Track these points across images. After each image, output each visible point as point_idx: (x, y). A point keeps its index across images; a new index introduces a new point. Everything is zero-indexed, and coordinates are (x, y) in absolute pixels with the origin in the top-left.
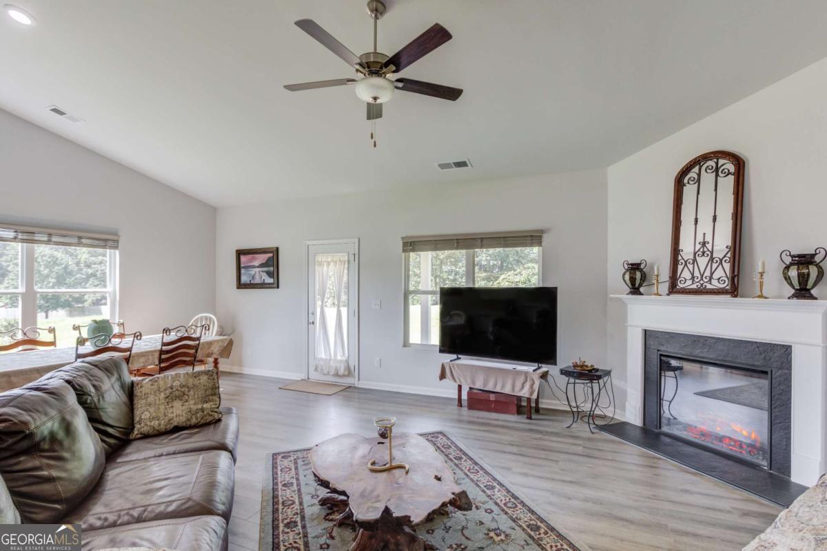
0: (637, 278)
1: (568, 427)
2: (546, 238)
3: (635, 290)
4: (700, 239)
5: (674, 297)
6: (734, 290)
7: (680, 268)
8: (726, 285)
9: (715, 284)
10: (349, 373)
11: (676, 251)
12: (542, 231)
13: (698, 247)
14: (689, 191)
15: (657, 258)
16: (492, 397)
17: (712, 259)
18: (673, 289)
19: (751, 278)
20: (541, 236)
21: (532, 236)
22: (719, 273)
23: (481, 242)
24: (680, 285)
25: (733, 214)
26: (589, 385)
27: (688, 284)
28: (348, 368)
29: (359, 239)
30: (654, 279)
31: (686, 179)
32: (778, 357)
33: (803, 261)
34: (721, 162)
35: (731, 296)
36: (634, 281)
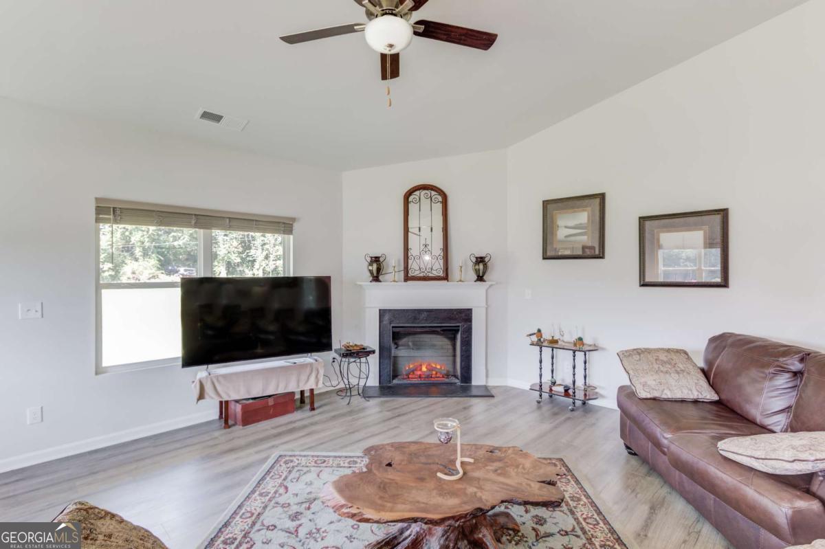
0: (377, 267)
1: (348, 404)
2: (296, 226)
3: (376, 279)
4: (423, 242)
5: (410, 283)
6: (446, 278)
7: (410, 262)
8: (441, 274)
9: (435, 273)
11: (406, 249)
12: (294, 220)
13: (422, 247)
14: (413, 208)
15: (394, 258)
16: (271, 402)
17: (432, 256)
18: (407, 278)
19: (455, 272)
20: (292, 224)
21: (284, 223)
22: (436, 267)
23: (230, 221)
24: (410, 274)
25: (443, 228)
26: (359, 361)
27: (417, 273)
30: (391, 270)
31: (411, 199)
32: (465, 316)
33: (480, 260)
34: (433, 193)
35: (445, 282)
36: (379, 270)
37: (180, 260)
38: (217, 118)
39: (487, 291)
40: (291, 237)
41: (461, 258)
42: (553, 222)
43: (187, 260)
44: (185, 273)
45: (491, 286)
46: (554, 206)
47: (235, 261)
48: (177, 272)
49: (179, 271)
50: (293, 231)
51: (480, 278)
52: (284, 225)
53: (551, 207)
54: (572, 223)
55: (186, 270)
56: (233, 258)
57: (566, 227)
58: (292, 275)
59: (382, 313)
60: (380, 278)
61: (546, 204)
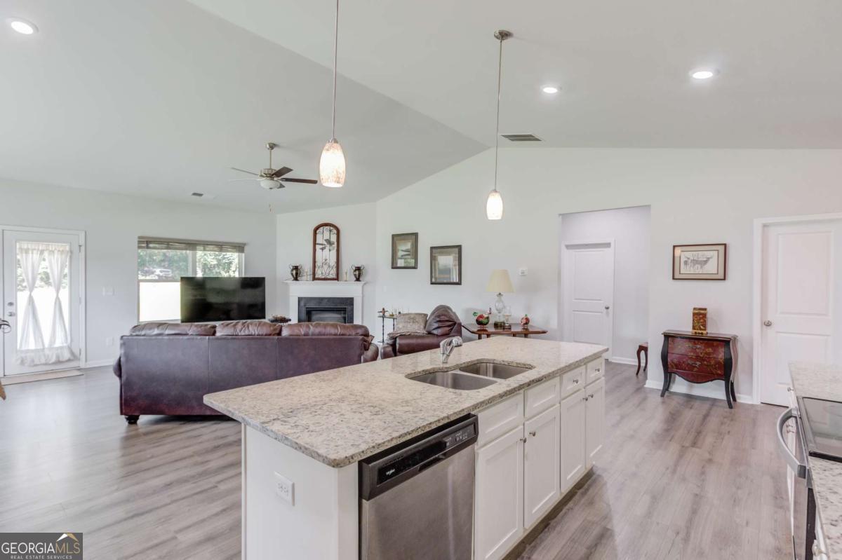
0: (297, 273)
3: (296, 279)
4: (324, 258)
5: (316, 282)
6: (337, 279)
7: (316, 269)
8: (335, 276)
9: (331, 276)
10: (74, 357)
11: (314, 262)
12: (245, 244)
13: (323, 261)
14: (319, 237)
15: (307, 267)
17: (329, 266)
18: (314, 279)
19: (343, 275)
20: (245, 248)
22: (331, 272)
24: (317, 276)
27: (320, 276)
28: (72, 353)
29: (86, 233)
30: (305, 274)
31: (318, 232)
32: (350, 301)
33: (358, 269)
34: (331, 228)
35: (336, 281)
36: (297, 274)
37: (154, 260)
38: (201, 195)
39: (363, 287)
40: (243, 254)
41: (347, 267)
42: (396, 247)
43: (163, 261)
44: (161, 274)
45: (365, 284)
46: (399, 238)
47: (213, 263)
48: (153, 273)
49: (155, 272)
50: (245, 251)
51: (358, 280)
52: (240, 248)
53: (396, 238)
54: (404, 248)
55: (161, 272)
56: (209, 260)
57: (403, 251)
58: (243, 276)
59: (300, 299)
60: (299, 278)
61: (393, 236)
